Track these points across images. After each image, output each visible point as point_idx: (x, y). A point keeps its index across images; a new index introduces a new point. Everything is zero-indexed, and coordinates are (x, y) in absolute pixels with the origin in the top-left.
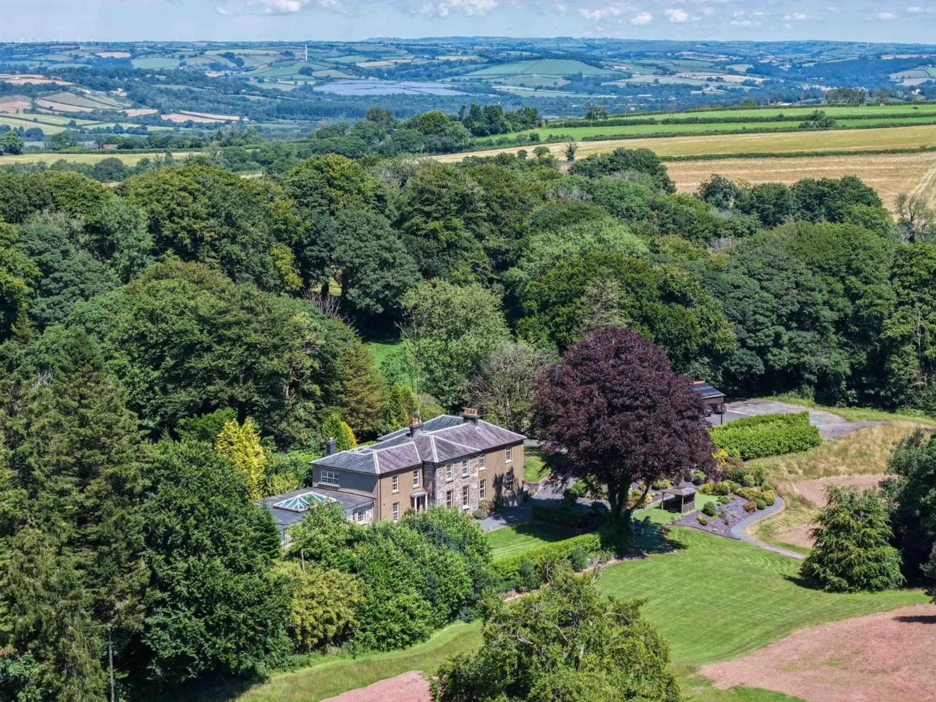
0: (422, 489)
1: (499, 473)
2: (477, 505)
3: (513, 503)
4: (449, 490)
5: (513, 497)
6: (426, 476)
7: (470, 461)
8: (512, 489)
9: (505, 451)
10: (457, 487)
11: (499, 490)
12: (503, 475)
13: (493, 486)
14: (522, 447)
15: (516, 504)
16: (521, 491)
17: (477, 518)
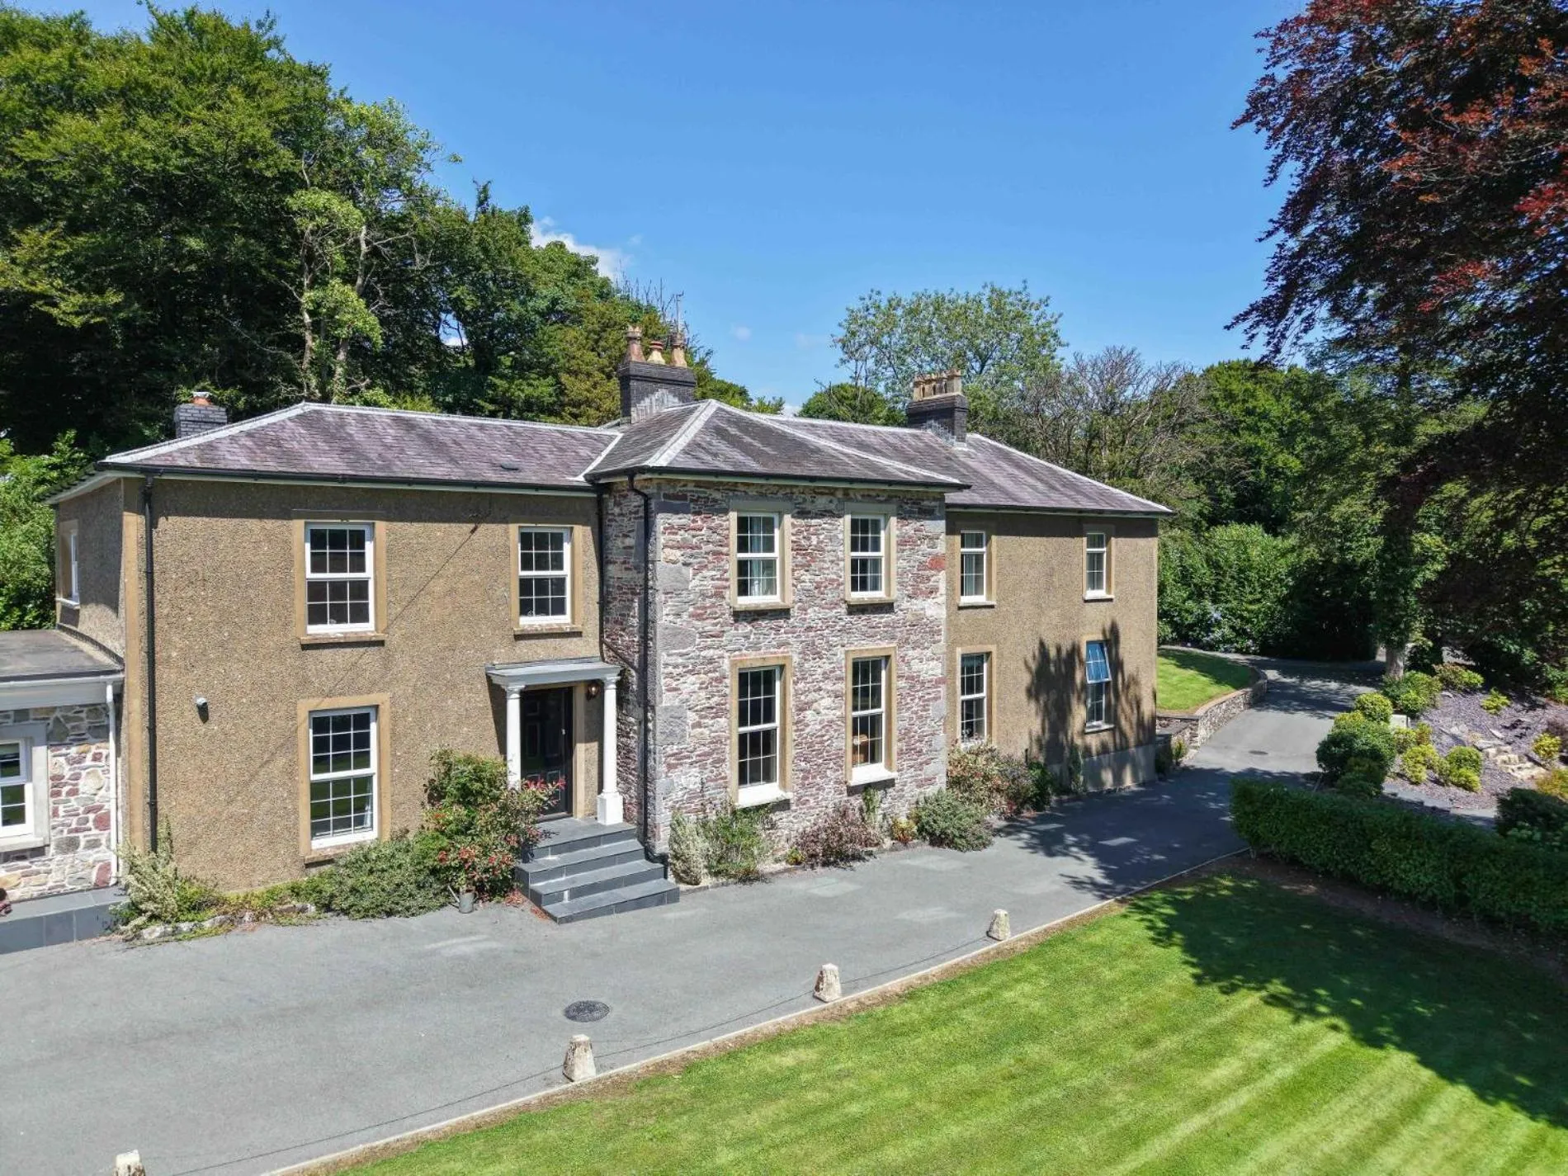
0: (589, 646)
1: (1056, 639)
2: (939, 770)
3: (1118, 779)
4: (754, 659)
5: (1119, 755)
6: (613, 570)
7: (893, 530)
8: (1113, 718)
9: (1080, 547)
10: (812, 651)
11: (1057, 717)
12: (1075, 650)
13: (1033, 693)
14: (1149, 546)
15: (1128, 781)
16: (1146, 729)
17: (939, 840)
